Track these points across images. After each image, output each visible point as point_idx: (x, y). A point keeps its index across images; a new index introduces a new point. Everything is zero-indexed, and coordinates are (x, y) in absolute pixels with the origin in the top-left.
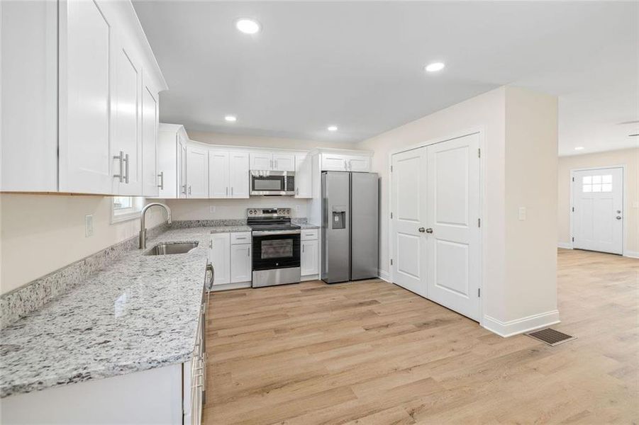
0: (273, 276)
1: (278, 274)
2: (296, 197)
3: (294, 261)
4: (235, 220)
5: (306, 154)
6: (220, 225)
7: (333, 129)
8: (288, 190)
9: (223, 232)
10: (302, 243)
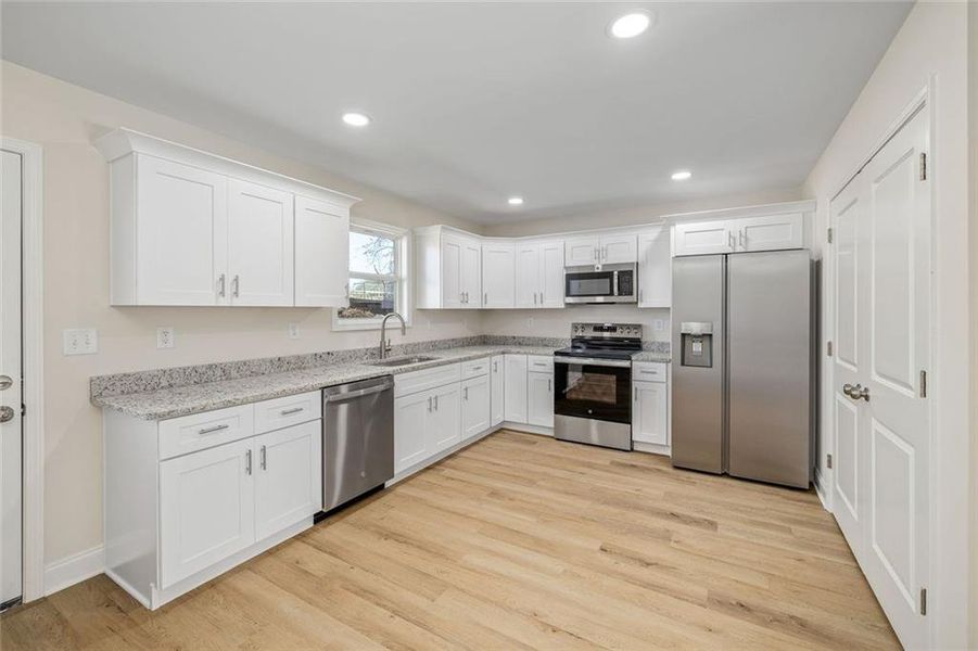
0: (588, 430)
1: (594, 428)
2: (640, 305)
3: (620, 411)
4: (557, 340)
5: (659, 229)
6: (538, 345)
7: (681, 176)
8: (619, 295)
9: (518, 353)
10: (634, 385)
